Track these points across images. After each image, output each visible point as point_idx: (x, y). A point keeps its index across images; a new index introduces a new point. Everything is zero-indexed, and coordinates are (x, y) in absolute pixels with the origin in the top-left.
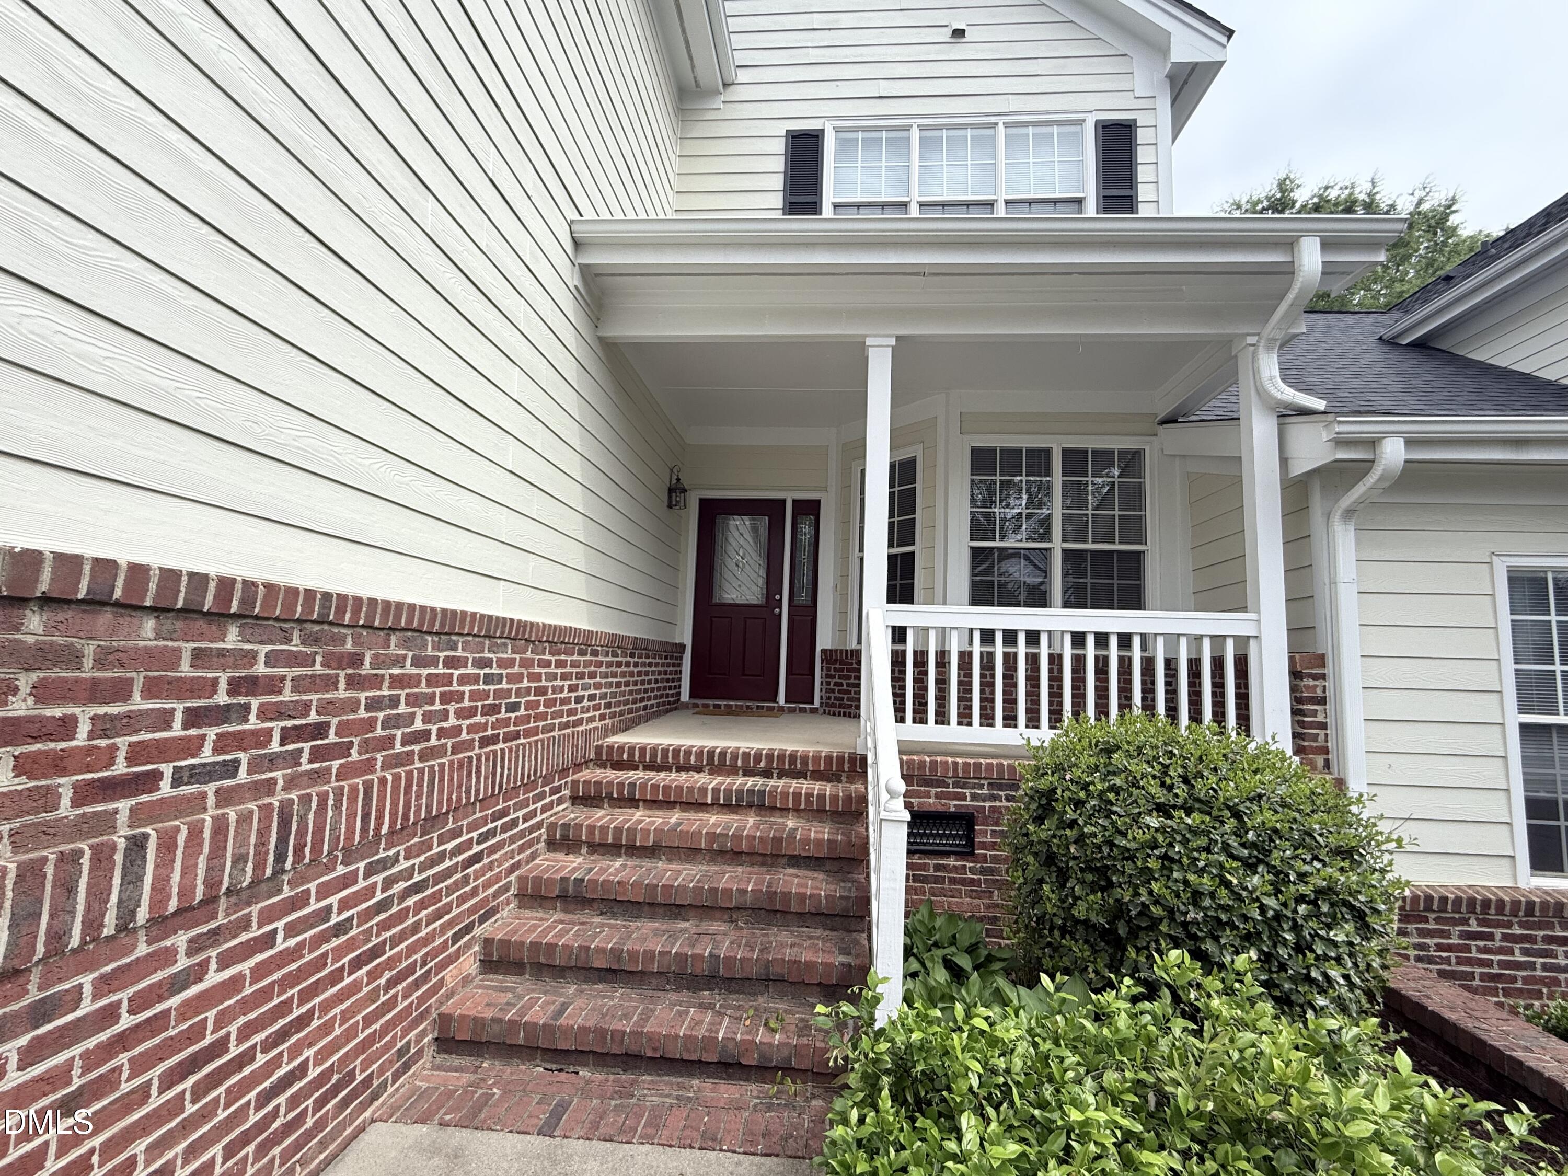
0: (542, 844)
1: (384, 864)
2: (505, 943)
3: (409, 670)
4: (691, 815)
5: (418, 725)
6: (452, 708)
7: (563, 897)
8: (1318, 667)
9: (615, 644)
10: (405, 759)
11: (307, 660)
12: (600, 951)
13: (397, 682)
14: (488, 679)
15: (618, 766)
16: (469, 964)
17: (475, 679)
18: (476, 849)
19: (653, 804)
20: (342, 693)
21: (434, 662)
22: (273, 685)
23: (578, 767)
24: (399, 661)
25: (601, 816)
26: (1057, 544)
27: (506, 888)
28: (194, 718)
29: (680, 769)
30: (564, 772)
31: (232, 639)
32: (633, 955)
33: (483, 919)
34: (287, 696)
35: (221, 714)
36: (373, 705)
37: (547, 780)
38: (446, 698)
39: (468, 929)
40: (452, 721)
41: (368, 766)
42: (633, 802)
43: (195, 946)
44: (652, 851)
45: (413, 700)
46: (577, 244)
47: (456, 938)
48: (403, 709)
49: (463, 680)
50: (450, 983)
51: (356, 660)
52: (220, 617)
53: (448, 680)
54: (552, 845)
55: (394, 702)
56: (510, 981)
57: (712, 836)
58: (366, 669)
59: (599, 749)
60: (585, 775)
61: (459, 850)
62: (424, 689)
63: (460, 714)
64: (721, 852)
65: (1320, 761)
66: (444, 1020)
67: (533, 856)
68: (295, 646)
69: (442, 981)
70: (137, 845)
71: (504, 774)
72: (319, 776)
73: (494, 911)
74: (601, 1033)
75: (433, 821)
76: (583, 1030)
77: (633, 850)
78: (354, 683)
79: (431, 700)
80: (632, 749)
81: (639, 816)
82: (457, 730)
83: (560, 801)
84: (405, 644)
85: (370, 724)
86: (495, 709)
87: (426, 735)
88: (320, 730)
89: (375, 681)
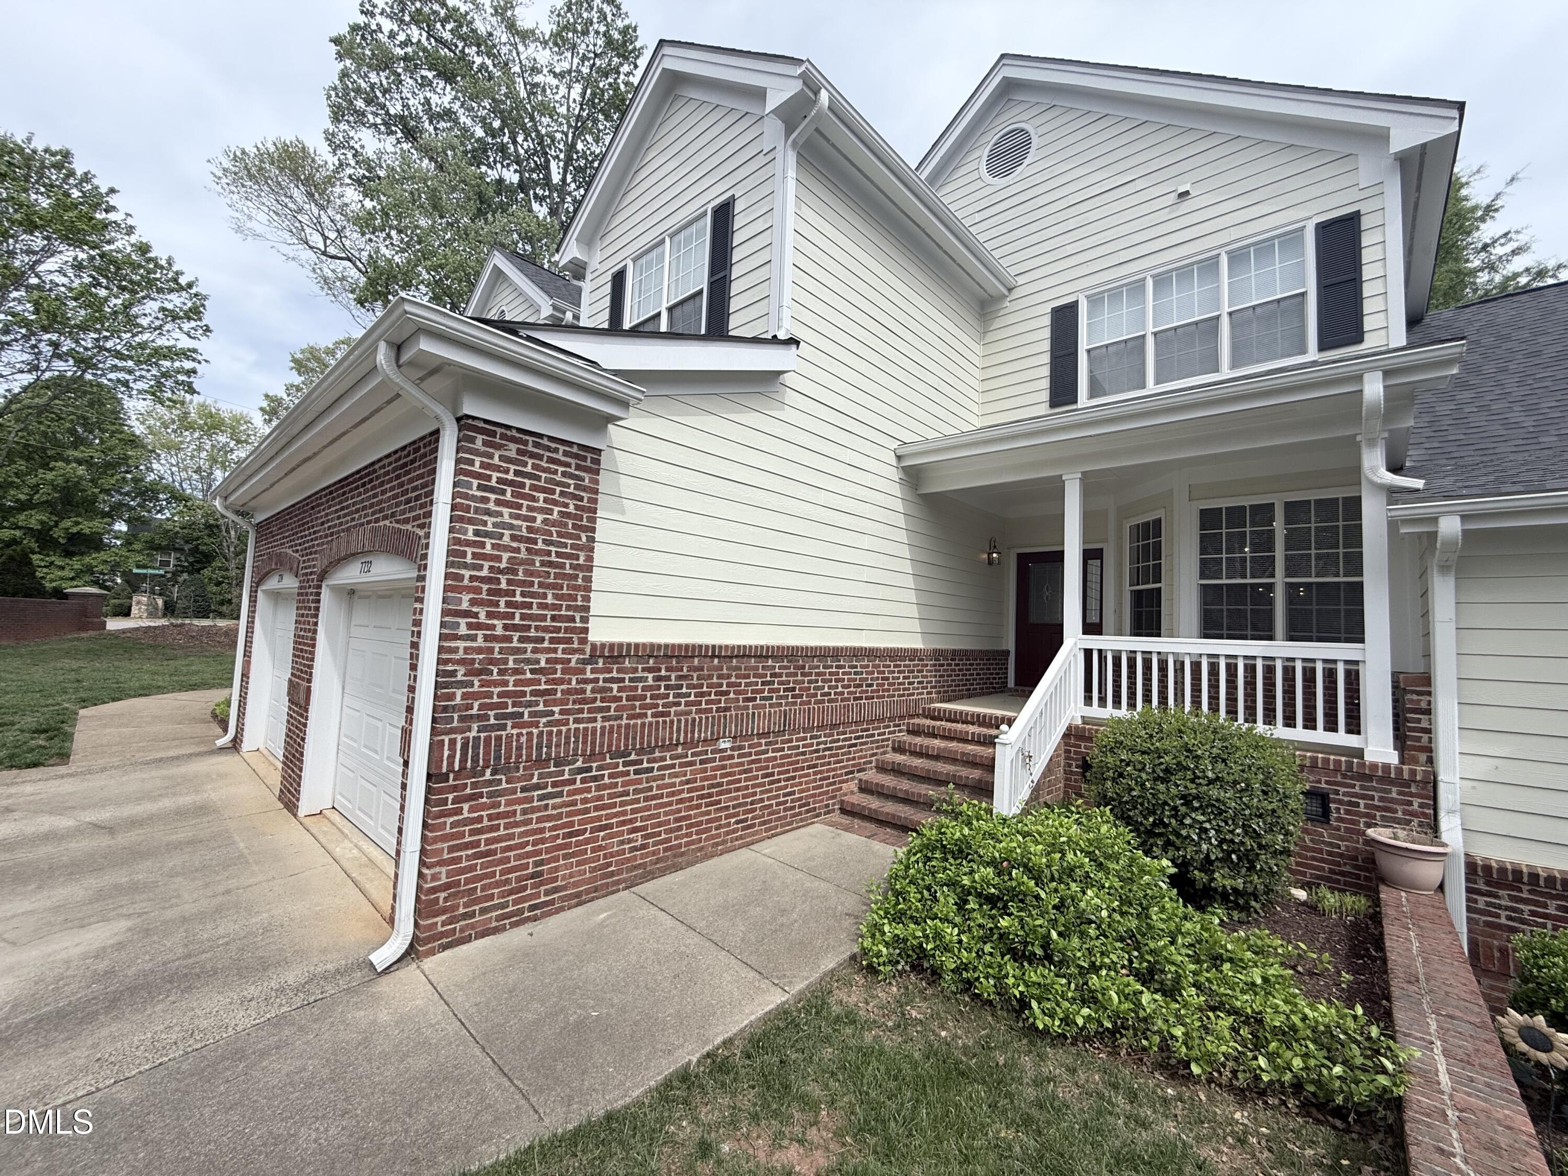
0: (889, 749)
1: (816, 737)
2: (866, 782)
3: (822, 670)
4: (960, 745)
5: (826, 690)
6: (840, 684)
7: (893, 770)
8: (1423, 686)
9: (937, 654)
10: (823, 702)
11: (789, 668)
12: (901, 790)
13: (817, 674)
14: (856, 673)
15: (934, 718)
16: (853, 786)
17: (850, 673)
18: (854, 741)
19: (944, 737)
20: (799, 678)
21: (831, 667)
22: (780, 675)
23: (912, 716)
24: (818, 667)
25: (918, 740)
26: (1280, 579)
27: (871, 762)
28: (763, 684)
29: (963, 723)
30: (902, 717)
31: (770, 663)
32: (913, 793)
33: (859, 771)
34: (784, 678)
35: (769, 683)
36: (810, 682)
37: (891, 719)
38: (837, 681)
39: (852, 772)
40: (840, 689)
41: (809, 703)
42: (934, 736)
43: (767, 744)
44: (937, 758)
45: (824, 681)
46: (899, 458)
47: (847, 774)
48: (820, 684)
49: (844, 674)
50: (844, 790)
51: (803, 667)
52: (767, 657)
53: (838, 674)
54: (894, 750)
55: (817, 681)
56: (869, 797)
57: (963, 754)
58: (807, 670)
59: (924, 709)
60: (916, 721)
61: (845, 740)
62: (827, 677)
63: (843, 687)
64: (967, 762)
65: (1423, 757)
66: (842, 802)
67: (885, 753)
68: (785, 663)
69: (841, 789)
70: (754, 713)
71: (865, 713)
72: (794, 704)
73: (864, 770)
74: (894, 816)
75: (834, 726)
76: (888, 814)
77: (928, 756)
78: (803, 674)
79: (831, 681)
80: (939, 710)
81: (937, 743)
82: (843, 693)
83: (900, 731)
84: (820, 661)
85: (809, 688)
86: (860, 686)
87: (830, 694)
88: (794, 689)
89: (810, 674)
